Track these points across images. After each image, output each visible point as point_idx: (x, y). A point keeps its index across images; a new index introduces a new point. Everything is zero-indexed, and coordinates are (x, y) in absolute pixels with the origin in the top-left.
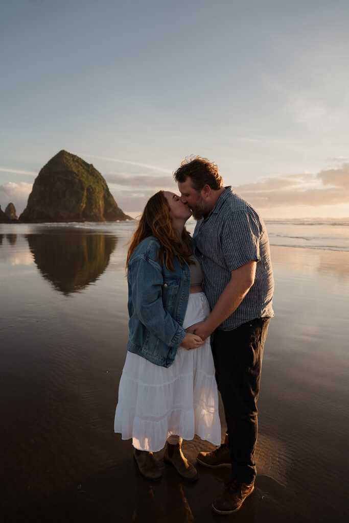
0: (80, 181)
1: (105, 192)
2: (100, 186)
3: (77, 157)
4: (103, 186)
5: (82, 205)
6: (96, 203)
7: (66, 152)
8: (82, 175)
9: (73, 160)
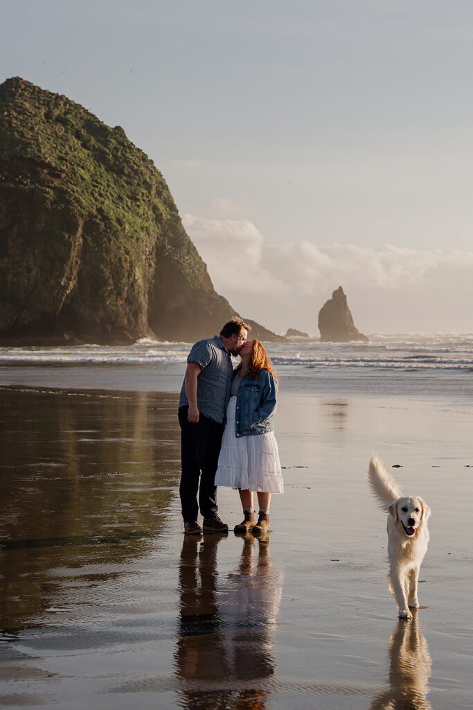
0: (61, 193)
1: (164, 235)
2: (144, 208)
3: (67, 102)
4: (155, 209)
6: (117, 273)
8: (74, 172)
9: (48, 116)
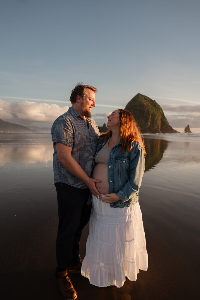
0: (148, 110)
1: (162, 116)
2: (159, 112)
3: (147, 97)
4: (161, 113)
5: (148, 123)
6: (156, 122)
7: (141, 94)
8: (149, 107)
9: (144, 98)
